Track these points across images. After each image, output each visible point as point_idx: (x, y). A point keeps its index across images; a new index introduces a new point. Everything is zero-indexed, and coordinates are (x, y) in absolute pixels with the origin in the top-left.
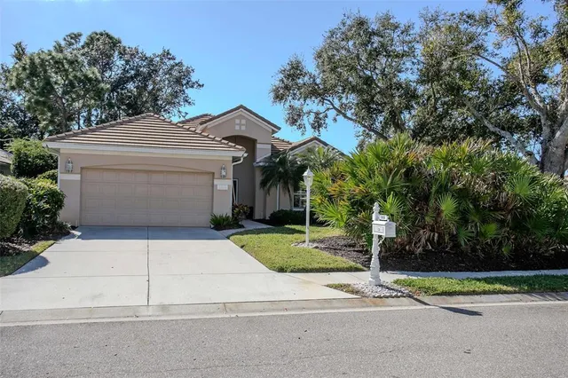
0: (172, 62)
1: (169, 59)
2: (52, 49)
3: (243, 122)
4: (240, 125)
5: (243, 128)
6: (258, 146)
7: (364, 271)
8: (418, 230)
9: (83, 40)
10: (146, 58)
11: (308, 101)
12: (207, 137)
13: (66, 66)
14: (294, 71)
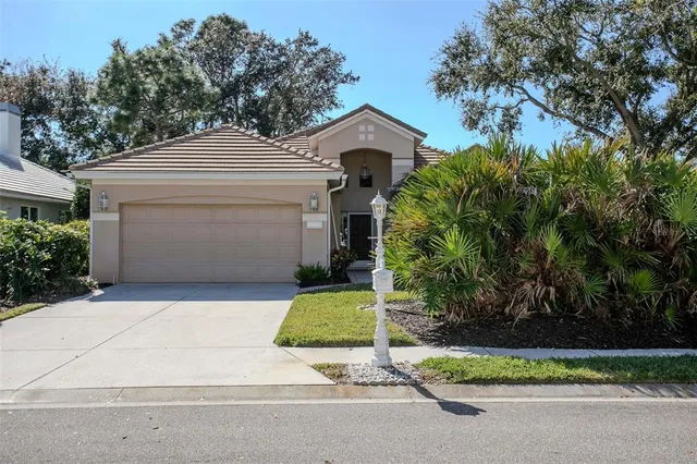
0: (314, 49)
1: (310, 44)
2: (156, 45)
3: (371, 128)
4: (367, 133)
5: (371, 137)
6: (395, 163)
7: (414, 345)
8: (522, 284)
9: (197, 28)
10: (274, 46)
11: (491, 90)
12: (295, 153)
13: (160, 66)
14: (464, 48)
